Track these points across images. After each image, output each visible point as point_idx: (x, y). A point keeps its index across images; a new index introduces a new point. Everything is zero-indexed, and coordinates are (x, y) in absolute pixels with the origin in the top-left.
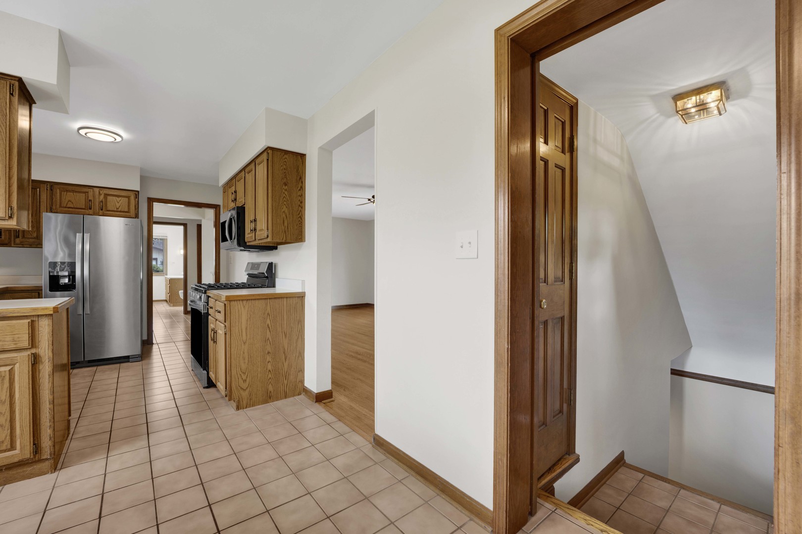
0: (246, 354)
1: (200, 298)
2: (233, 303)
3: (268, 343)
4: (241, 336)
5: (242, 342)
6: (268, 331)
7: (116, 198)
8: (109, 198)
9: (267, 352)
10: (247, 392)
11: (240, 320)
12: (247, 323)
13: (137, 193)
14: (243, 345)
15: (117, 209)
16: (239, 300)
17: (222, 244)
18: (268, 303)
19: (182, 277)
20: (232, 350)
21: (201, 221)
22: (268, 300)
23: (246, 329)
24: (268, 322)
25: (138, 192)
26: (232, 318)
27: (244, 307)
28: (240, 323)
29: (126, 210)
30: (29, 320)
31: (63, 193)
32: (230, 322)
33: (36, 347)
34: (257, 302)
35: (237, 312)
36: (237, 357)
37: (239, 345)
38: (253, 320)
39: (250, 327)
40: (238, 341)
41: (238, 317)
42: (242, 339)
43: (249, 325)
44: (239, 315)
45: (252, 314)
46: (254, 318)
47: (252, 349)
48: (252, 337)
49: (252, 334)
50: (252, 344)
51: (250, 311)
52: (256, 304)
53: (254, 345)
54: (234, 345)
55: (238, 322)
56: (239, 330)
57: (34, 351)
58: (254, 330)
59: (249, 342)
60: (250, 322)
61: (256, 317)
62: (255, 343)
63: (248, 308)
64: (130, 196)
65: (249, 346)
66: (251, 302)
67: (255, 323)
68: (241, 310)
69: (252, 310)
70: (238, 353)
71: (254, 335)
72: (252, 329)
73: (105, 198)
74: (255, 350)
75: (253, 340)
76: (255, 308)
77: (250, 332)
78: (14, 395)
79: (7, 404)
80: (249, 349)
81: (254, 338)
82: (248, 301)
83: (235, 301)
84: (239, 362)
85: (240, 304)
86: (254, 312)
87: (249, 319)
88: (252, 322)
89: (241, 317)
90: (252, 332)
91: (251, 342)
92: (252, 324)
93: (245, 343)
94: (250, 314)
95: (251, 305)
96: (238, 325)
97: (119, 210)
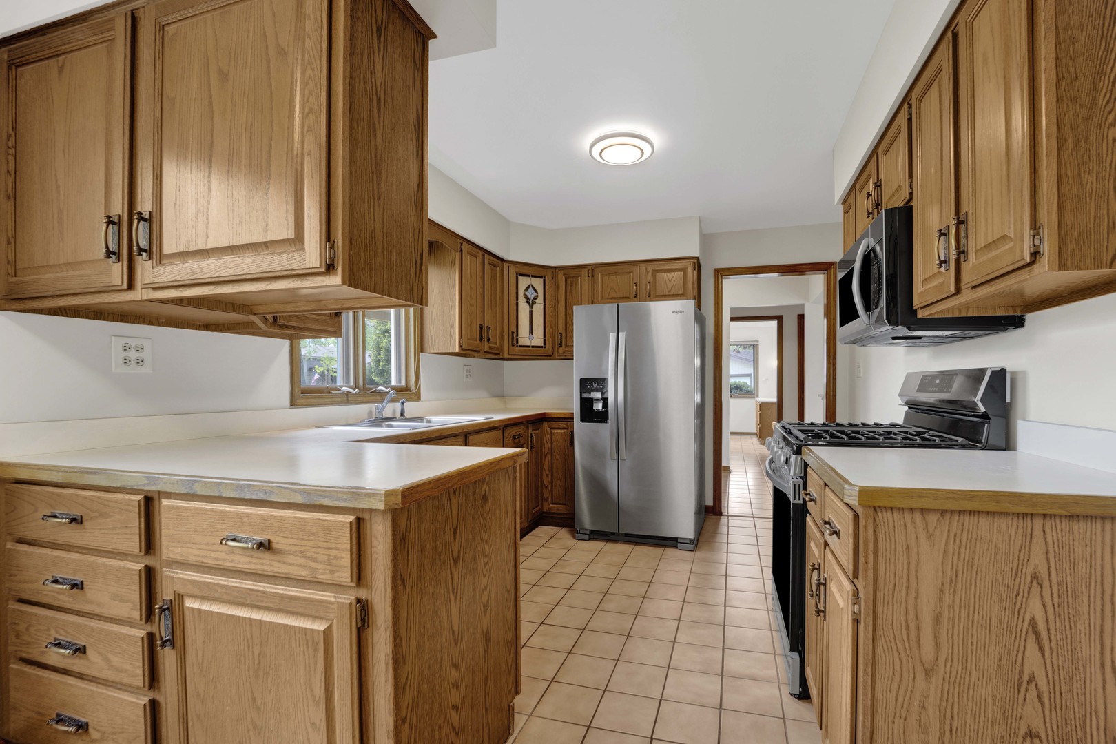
0: (932, 714)
1: (787, 461)
2: (884, 517)
3: (1032, 694)
4: (913, 643)
5: (919, 668)
6: (1032, 647)
7: (668, 274)
8: (659, 275)
9: (1023, 731)
11: (913, 585)
12: (941, 600)
13: (697, 263)
14: (920, 675)
15: (669, 291)
16: (911, 510)
17: (843, 332)
18: (1038, 532)
19: (775, 400)
20: (880, 686)
21: (802, 306)
22: (1038, 523)
23: (937, 619)
24: (1035, 608)
25: (697, 258)
27: (930, 536)
28: (912, 595)
29: (681, 291)
30: (352, 518)
31: (605, 278)
32: (875, 584)
33: (367, 587)
34: (985, 522)
35: (901, 553)
36: (898, 714)
37: (905, 674)
38: (968, 592)
39: (951, 615)
40: (904, 659)
41: (905, 571)
42: (917, 655)
43: (949, 607)
44: (909, 563)
45: (964, 565)
46: (971, 585)
47: (956, 699)
48: (958, 655)
49: (958, 645)
50: (958, 682)
51: (953, 554)
52: (979, 533)
53: (968, 689)
54: (888, 669)
55: (904, 588)
56: (906, 621)
57: (363, 594)
58: (970, 630)
59: (945, 673)
60: (952, 596)
61: (978, 583)
62: (970, 681)
63: (947, 542)
64: (687, 268)
65: (946, 686)
66: (958, 521)
67: (975, 602)
68: (918, 547)
69: (963, 550)
70: (900, 701)
71: (969, 652)
72: (959, 626)
73: (654, 277)
74: (970, 708)
75: (962, 669)
76: (975, 547)
77: (950, 635)
78: (332, 692)
79: (323, 706)
80: (945, 699)
81: (969, 661)
82: (948, 517)
83: (895, 511)
84: (902, 735)
85: (913, 522)
86: (971, 558)
87: (947, 586)
88: (961, 600)
89: (917, 571)
90: (958, 635)
91: (954, 674)
92: (960, 607)
93: (928, 673)
94: (952, 566)
95: (959, 532)
96: (906, 601)
97: (672, 293)
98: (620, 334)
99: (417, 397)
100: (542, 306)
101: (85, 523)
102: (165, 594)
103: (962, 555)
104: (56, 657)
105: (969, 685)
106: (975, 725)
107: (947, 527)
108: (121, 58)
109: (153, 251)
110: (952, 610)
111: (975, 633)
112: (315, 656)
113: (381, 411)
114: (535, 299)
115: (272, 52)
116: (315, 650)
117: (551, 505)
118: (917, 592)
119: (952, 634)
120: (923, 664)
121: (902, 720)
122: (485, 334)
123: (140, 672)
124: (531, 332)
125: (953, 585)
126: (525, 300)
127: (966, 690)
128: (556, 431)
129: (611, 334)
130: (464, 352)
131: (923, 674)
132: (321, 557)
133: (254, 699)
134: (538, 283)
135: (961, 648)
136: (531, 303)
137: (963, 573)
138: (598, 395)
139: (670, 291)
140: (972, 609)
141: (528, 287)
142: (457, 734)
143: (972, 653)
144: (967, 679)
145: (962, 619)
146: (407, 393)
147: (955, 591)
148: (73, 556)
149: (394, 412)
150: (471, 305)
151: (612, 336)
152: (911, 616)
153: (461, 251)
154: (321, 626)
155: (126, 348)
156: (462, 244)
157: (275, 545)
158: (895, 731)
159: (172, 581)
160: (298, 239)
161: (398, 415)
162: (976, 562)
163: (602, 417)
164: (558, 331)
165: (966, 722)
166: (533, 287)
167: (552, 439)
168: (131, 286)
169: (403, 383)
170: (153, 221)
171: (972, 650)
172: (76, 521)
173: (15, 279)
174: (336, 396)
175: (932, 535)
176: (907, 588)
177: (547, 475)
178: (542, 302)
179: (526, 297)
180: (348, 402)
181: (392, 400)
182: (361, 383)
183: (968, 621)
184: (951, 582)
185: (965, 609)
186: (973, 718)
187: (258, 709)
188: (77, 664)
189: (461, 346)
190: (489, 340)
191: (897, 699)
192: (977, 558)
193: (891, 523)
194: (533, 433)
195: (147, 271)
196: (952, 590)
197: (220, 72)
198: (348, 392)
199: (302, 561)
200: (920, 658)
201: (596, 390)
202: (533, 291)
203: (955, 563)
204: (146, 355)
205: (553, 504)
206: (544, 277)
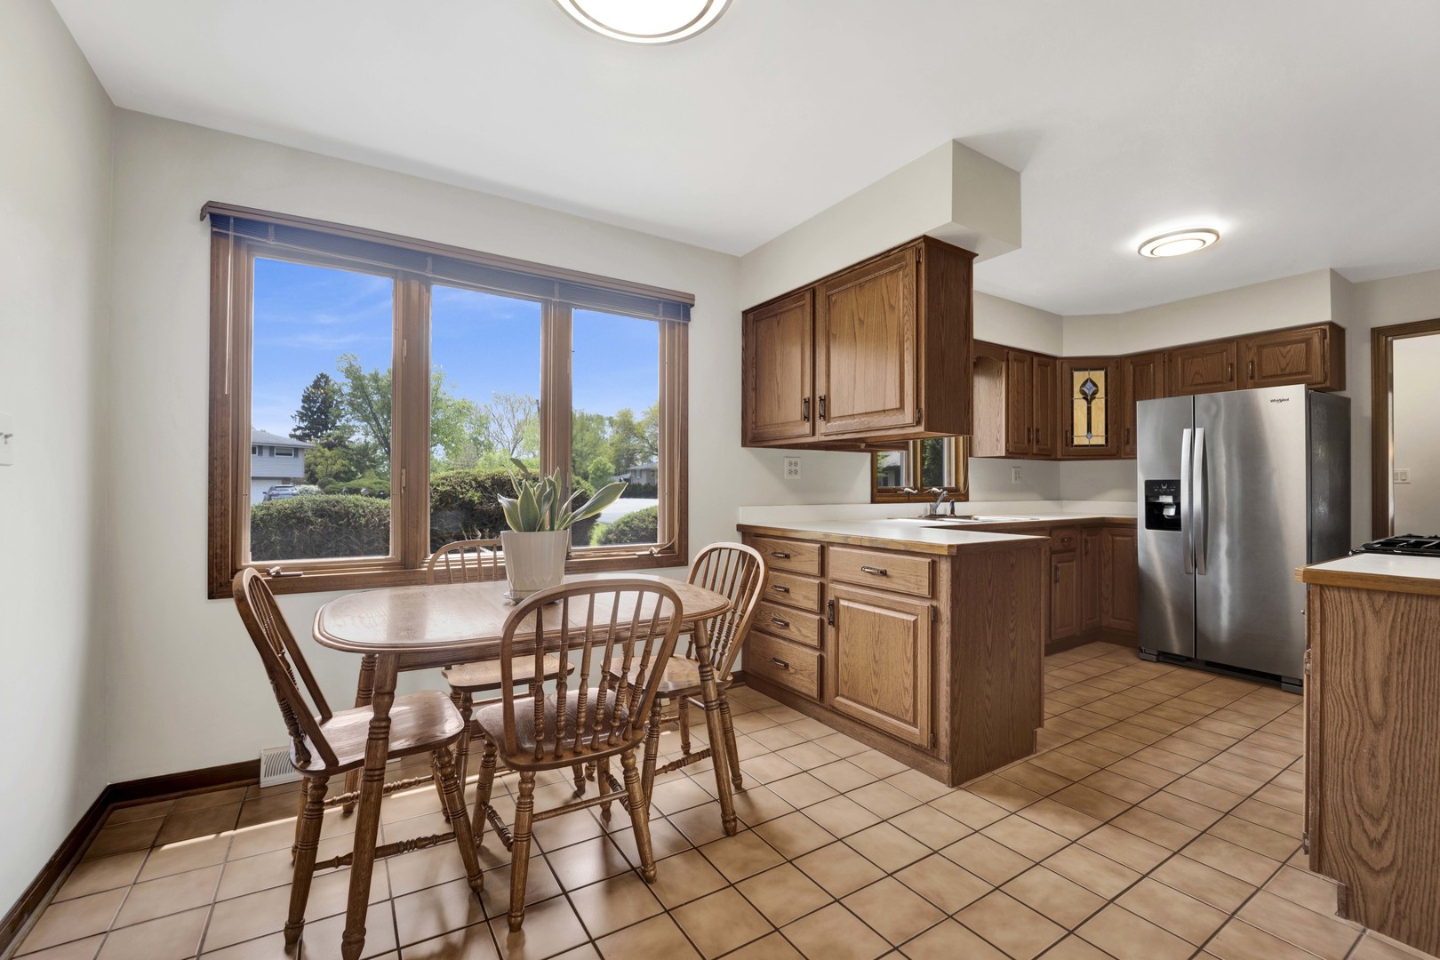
0: (1382, 761)
2: (1329, 593)
4: (1362, 700)
5: (1368, 721)
7: (1281, 348)
8: (1267, 351)
10: (1385, 882)
11: (1360, 651)
12: (1389, 667)
13: (1331, 328)
14: (1369, 729)
15: (1282, 370)
16: (1358, 590)
20: (1329, 730)
23: (1385, 683)
25: (1329, 323)
26: (1329, 637)
27: (1376, 613)
28: (1360, 659)
29: (1302, 368)
30: (930, 560)
32: (1323, 647)
33: (937, 599)
35: (1348, 625)
36: (1347, 757)
37: (1353, 724)
38: (1417, 663)
39: (1400, 681)
40: (1352, 712)
41: (1352, 639)
42: (1365, 709)
43: (1398, 674)
44: (1356, 634)
45: (1412, 640)
46: (1420, 657)
47: (1408, 753)
48: (1409, 715)
49: (1408, 707)
50: (1409, 738)
51: (1401, 630)
52: (1428, 614)
53: (1421, 746)
54: (1336, 718)
55: (1351, 653)
56: (1354, 680)
57: (935, 603)
58: (1421, 696)
59: (1395, 729)
60: (1400, 665)
61: (1428, 657)
62: (1422, 740)
63: (1394, 619)
64: (1311, 338)
65: (1397, 741)
66: (1405, 603)
67: (1425, 673)
68: (1364, 621)
69: (1411, 627)
70: (1349, 745)
71: (1420, 714)
72: (1408, 691)
73: (1259, 354)
74: (1423, 764)
75: (1413, 728)
76: (1424, 625)
77: (1399, 697)
78: (917, 656)
79: (912, 663)
80: (1395, 751)
81: (1420, 722)
82: (1395, 599)
83: (1341, 590)
84: (1351, 774)
85: (1359, 600)
86: (1420, 635)
87: (1395, 656)
88: (1410, 669)
89: (1364, 640)
90: (1408, 699)
91: (1404, 731)
92: (1410, 674)
93: (1378, 726)
94: (1400, 639)
95: (1406, 611)
96: (1354, 664)
97: (1287, 371)
98: (1196, 429)
99: (965, 498)
100: (1103, 401)
101: (792, 559)
102: (830, 597)
103: (1411, 631)
104: (774, 628)
105: (1421, 743)
106: (1428, 779)
107: (1394, 606)
108: (808, 315)
109: (825, 416)
110: (1400, 677)
111: (1426, 698)
112: (908, 635)
113: (934, 509)
114: (1095, 393)
115: (887, 307)
116: (909, 631)
117: (1112, 620)
118: (1364, 657)
119: (1402, 697)
120: (1372, 719)
121: (1351, 763)
122: (1033, 436)
123: (816, 638)
124: (1089, 430)
125: (1401, 656)
126: (1082, 396)
127: (1418, 747)
128: (1118, 538)
129: (1185, 430)
130: (1010, 455)
131: (1373, 727)
132: (912, 581)
133: (875, 657)
134: (1099, 377)
135: (1411, 710)
136: (1089, 399)
137: (1412, 646)
138: (1169, 499)
139: (1285, 369)
140: (1422, 677)
141: (1086, 381)
142: (989, 716)
143: (1423, 716)
144: (1419, 737)
145: (1412, 686)
146: (958, 494)
147: (1403, 661)
148: (784, 575)
149: (945, 510)
150: (1018, 410)
151: (1187, 433)
152: (1359, 676)
153: (1008, 360)
154: (912, 618)
155: (790, 464)
156: (1008, 353)
157: (888, 573)
158: (1345, 771)
159: (834, 590)
160: (902, 407)
161: (949, 513)
162: (1425, 639)
163: (1174, 524)
164: (1125, 426)
165: (1419, 775)
166: (1092, 381)
167: (1113, 547)
168: (814, 434)
169: (953, 485)
170: (825, 401)
171: (1423, 713)
172: (787, 557)
173: (755, 432)
174: (900, 495)
175: (1379, 612)
176: (1355, 654)
177: (1107, 586)
178: (1104, 396)
179: (1083, 392)
180: (909, 501)
181: (944, 501)
182: (919, 485)
183: (1418, 687)
184: (1399, 653)
185: (1414, 677)
186: (1426, 772)
187: (876, 662)
188: (784, 632)
189: (1007, 450)
190: (1038, 442)
191: (1346, 744)
192: (1426, 634)
193: (1338, 599)
194: (1089, 538)
195: (822, 426)
196: (1400, 660)
197: (860, 320)
198: (909, 492)
199: (903, 582)
200: (1369, 713)
201: (1166, 494)
202: (1092, 386)
203: (1403, 638)
204: (798, 468)
205: (1114, 618)
206: (1106, 369)
